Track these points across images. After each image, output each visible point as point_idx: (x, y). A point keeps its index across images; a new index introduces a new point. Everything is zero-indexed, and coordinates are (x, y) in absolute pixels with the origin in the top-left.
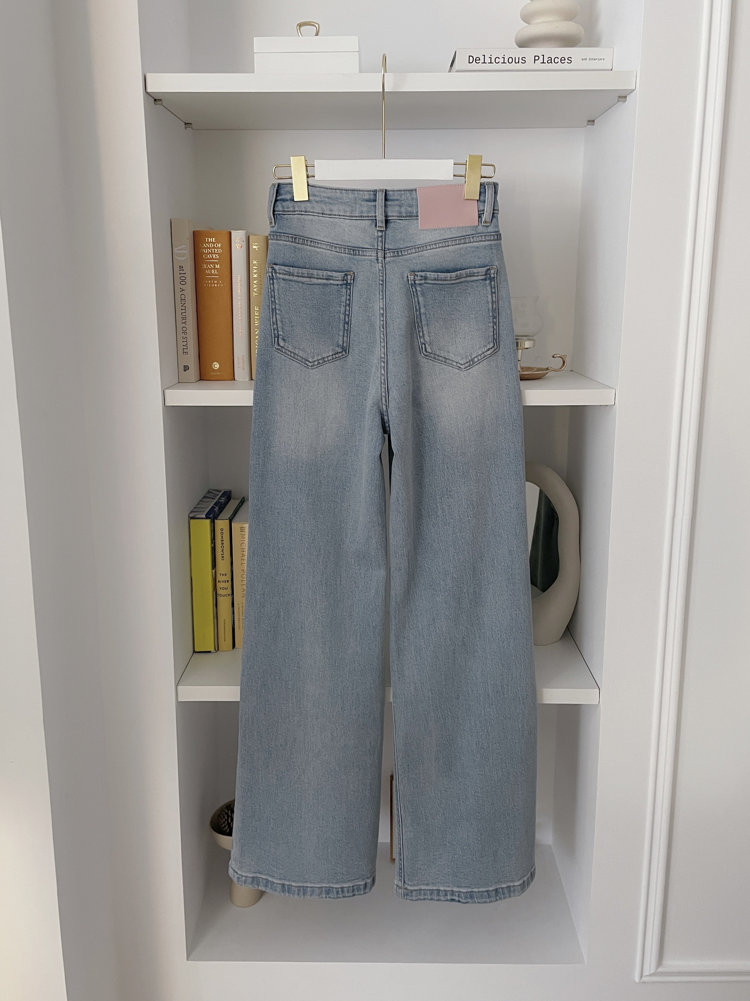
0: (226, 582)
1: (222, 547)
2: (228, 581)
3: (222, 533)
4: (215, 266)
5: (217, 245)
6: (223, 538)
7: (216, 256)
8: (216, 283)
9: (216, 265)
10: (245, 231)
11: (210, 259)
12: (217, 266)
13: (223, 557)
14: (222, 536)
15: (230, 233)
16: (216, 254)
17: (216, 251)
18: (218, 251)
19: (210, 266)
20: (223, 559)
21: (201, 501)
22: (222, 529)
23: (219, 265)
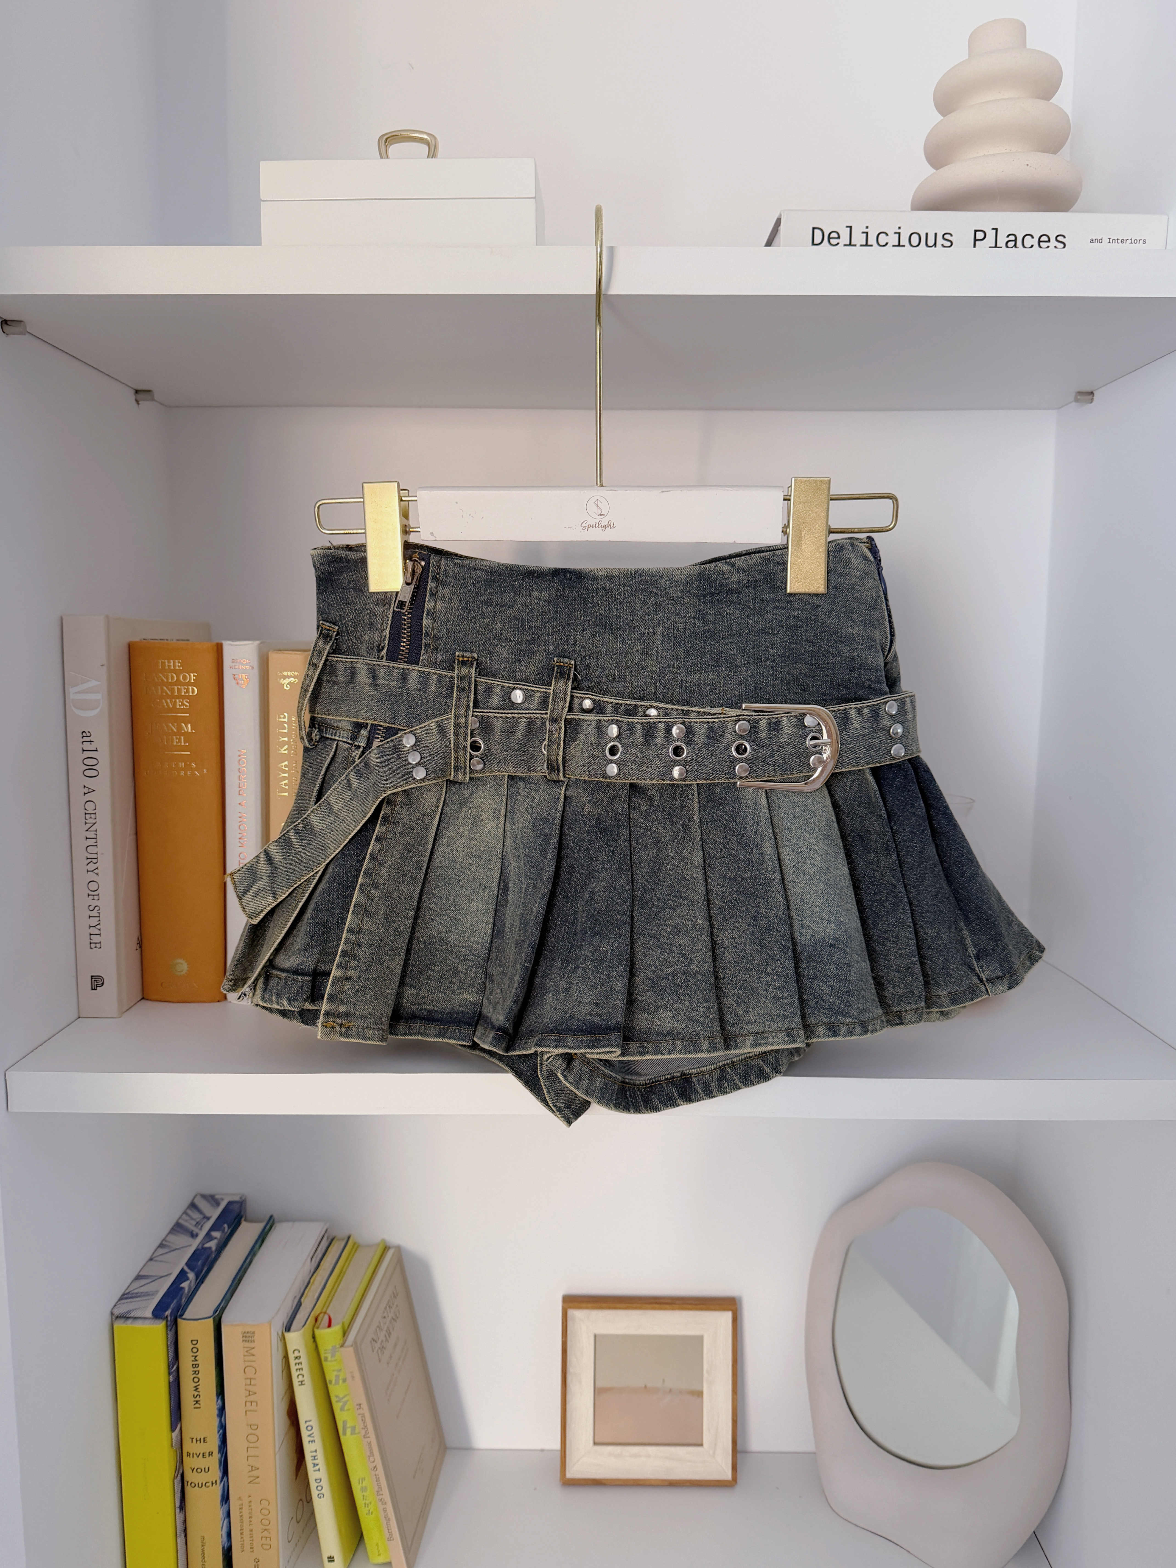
0: (207, 1455)
1: (196, 1380)
2: (211, 1454)
3: (195, 1350)
4: (179, 728)
5: (185, 678)
6: (196, 1360)
7: (183, 704)
8: (182, 769)
9: (183, 725)
10: (257, 642)
11: (170, 710)
12: (186, 726)
13: (197, 1402)
14: (196, 1356)
15: (219, 649)
16: (184, 697)
17: (183, 691)
18: (188, 691)
19: (168, 726)
20: (197, 1405)
21: (161, 1246)
22: (195, 1342)
23: (189, 726)
